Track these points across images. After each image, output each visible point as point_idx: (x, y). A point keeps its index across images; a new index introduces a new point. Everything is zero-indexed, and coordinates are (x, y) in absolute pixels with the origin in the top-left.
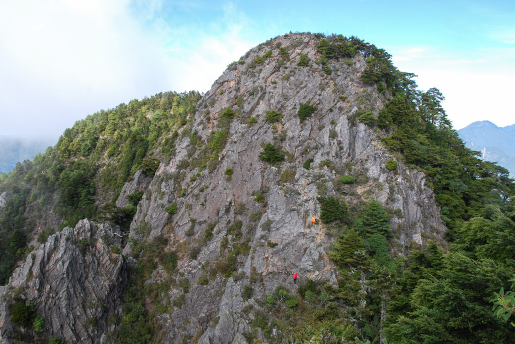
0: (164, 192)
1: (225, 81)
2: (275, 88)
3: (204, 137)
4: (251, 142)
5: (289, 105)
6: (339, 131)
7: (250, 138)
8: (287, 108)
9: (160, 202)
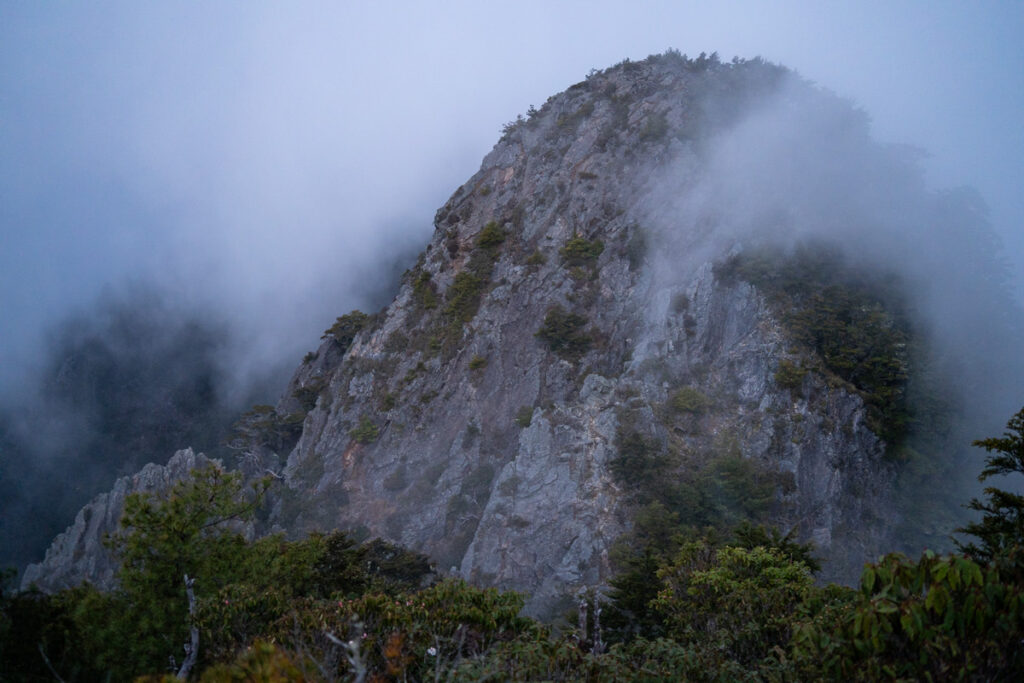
0: (353, 398)
1: (496, 167)
2: (590, 188)
3: (442, 288)
4: (529, 305)
5: (614, 229)
6: (693, 296)
7: (528, 296)
8: (608, 235)
9: (344, 417)
